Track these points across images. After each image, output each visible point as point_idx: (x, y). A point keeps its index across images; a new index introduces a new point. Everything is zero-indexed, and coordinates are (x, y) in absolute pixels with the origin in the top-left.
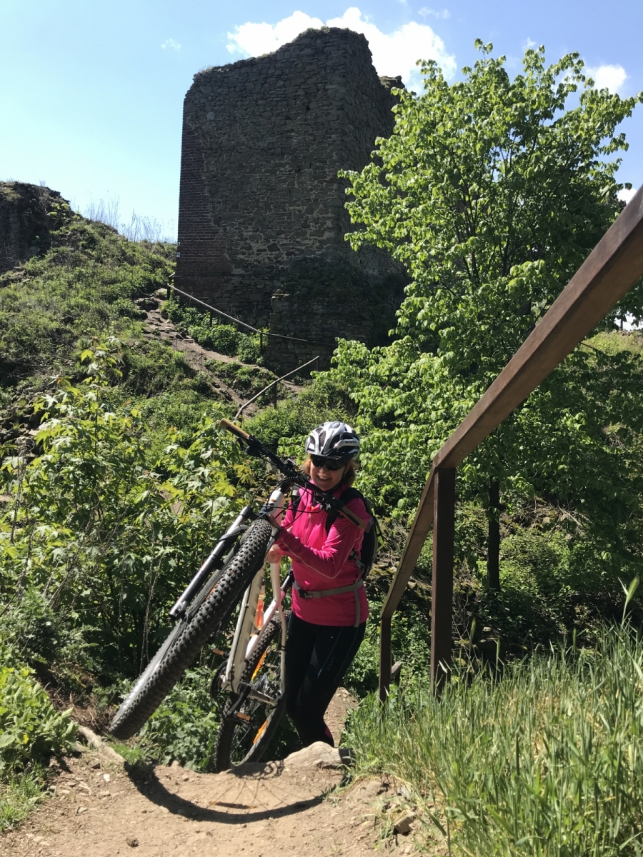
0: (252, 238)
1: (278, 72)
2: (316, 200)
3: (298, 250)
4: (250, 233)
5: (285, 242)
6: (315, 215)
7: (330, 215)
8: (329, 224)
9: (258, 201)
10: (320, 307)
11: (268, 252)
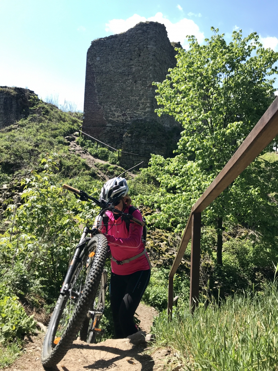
0: (115, 111)
1: (127, 40)
2: (143, 95)
3: (135, 116)
4: (115, 109)
5: (129, 112)
6: (142, 101)
7: (149, 101)
8: (148, 105)
9: (118, 95)
10: (144, 140)
11: (122, 117)
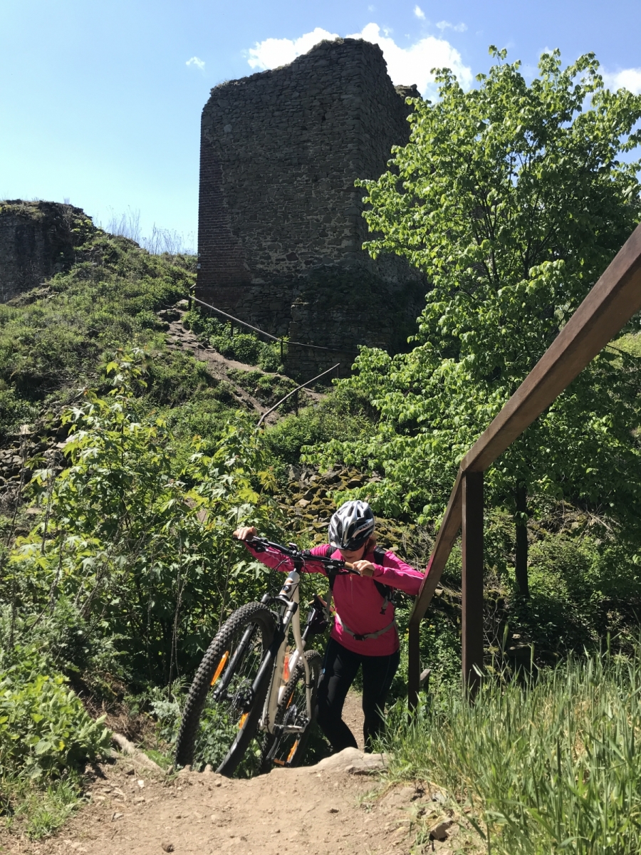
0: (270, 248)
1: (293, 84)
2: (333, 209)
3: (316, 258)
4: (269, 243)
5: (303, 251)
6: (333, 223)
7: (347, 223)
8: (347, 232)
9: (276, 211)
10: (339, 314)
11: (288, 262)
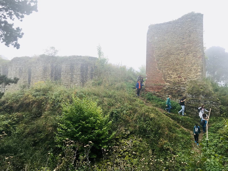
0: (172, 74)
3: (188, 78)
4: (171, 72)
5: (184, 75)
8: (199, 70)
9: (174, 63)
11: (178, 78)
